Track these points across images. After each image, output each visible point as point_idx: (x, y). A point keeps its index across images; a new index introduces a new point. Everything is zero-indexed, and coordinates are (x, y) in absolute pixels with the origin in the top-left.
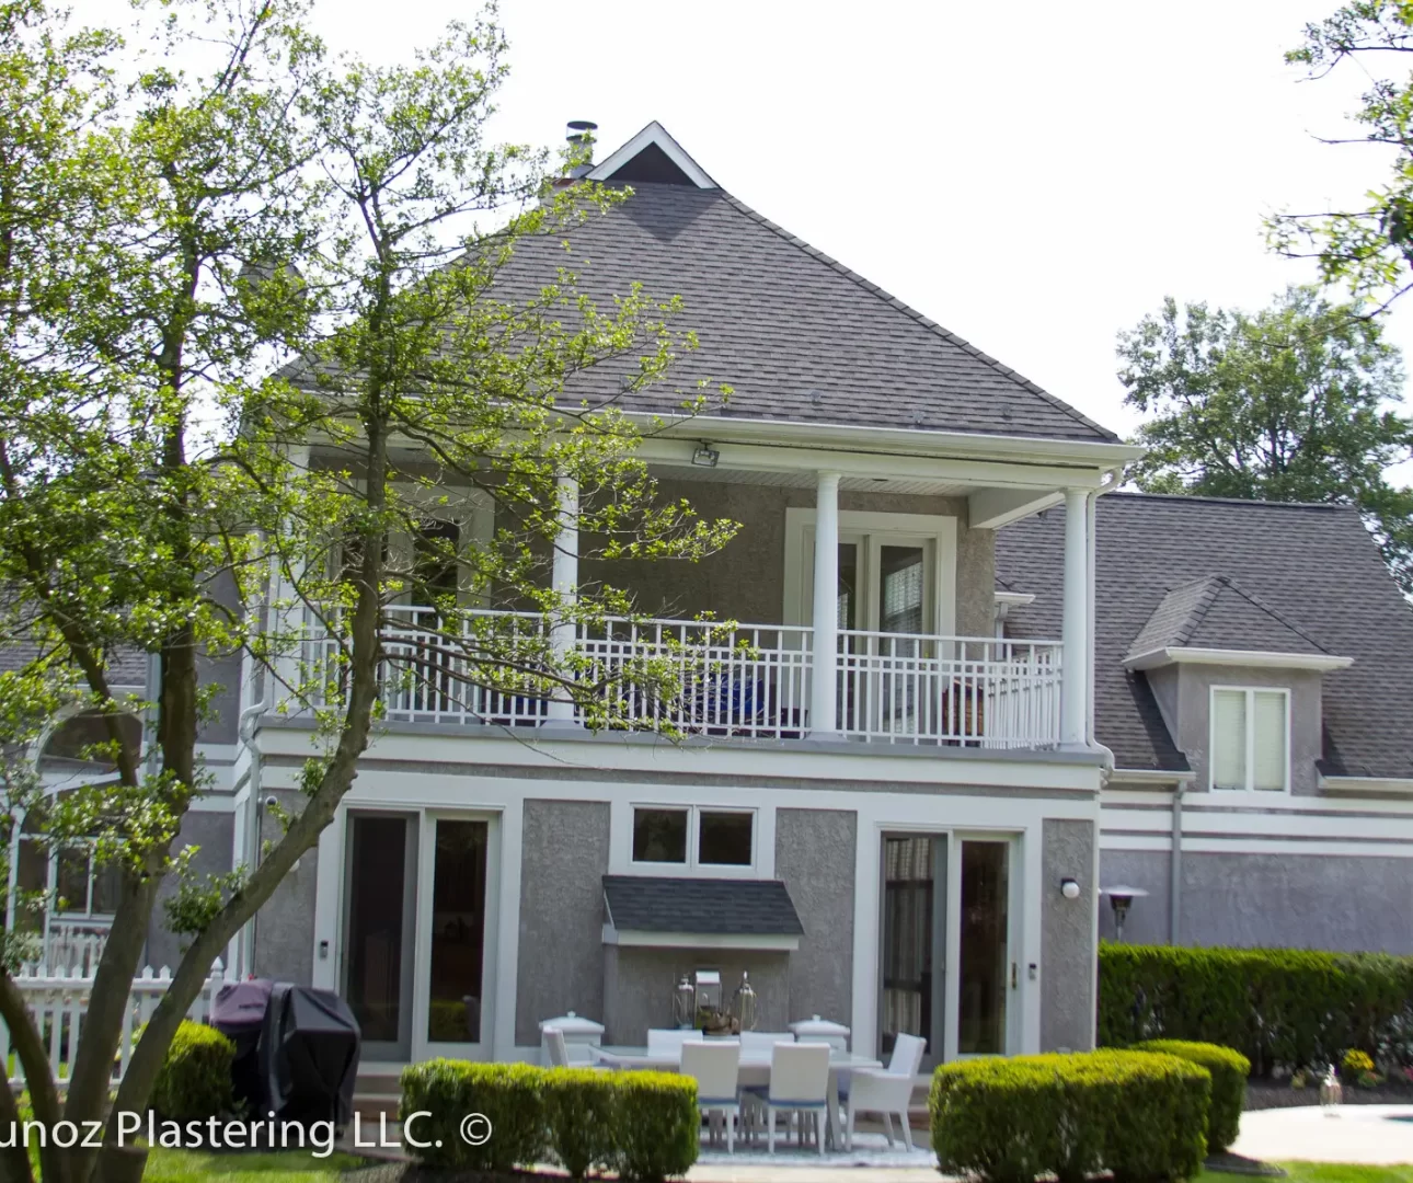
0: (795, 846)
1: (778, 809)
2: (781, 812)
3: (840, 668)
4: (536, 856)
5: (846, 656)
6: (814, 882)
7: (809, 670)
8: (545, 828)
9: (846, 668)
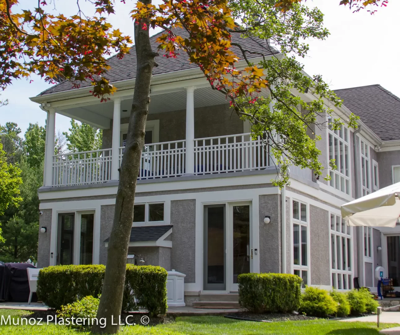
0: (177, 213)
1: (171, 201)
2: (172, 202)
3: (195, 152)
4: (104, 223)
5: (197, 147)
6: (183, 225)
7: (185, 154)
8: (106, 214)
9: (197, 151)
